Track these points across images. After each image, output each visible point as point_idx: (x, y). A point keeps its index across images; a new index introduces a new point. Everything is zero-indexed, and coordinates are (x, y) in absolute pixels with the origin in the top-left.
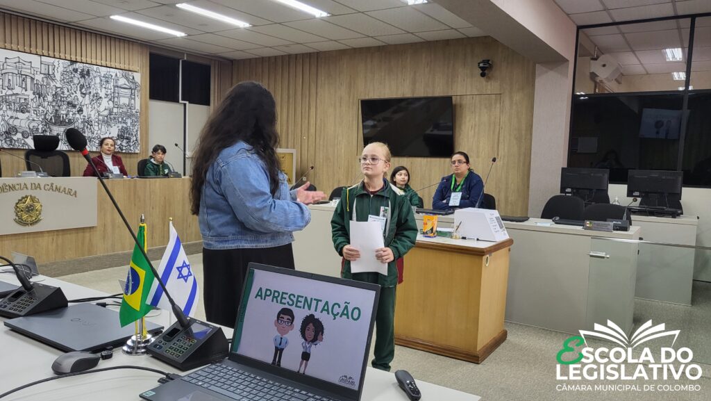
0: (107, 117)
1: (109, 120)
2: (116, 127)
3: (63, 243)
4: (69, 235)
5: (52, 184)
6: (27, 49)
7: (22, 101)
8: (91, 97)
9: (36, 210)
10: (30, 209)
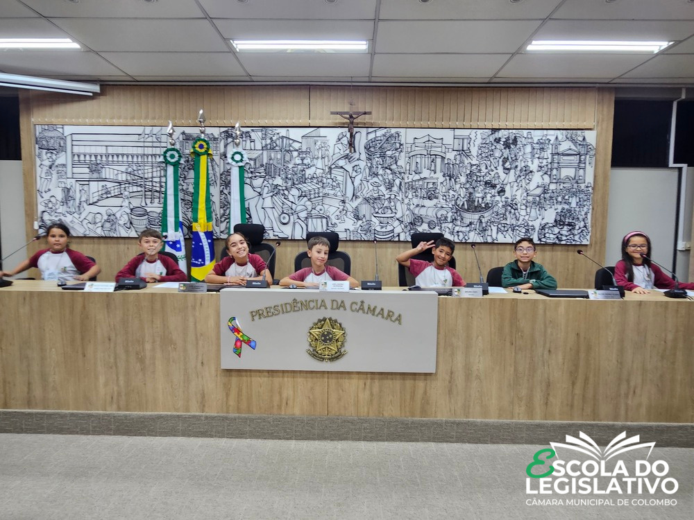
0: (539, 196)
1: (542, 201)
2: (553, 209)
3: (381, 391)
4: (390, 382)
5: (362, 302)
6: (438, 124)
7: (431, 185)
8: (518, 173)
9: (337, 340)
10: (327, 338)
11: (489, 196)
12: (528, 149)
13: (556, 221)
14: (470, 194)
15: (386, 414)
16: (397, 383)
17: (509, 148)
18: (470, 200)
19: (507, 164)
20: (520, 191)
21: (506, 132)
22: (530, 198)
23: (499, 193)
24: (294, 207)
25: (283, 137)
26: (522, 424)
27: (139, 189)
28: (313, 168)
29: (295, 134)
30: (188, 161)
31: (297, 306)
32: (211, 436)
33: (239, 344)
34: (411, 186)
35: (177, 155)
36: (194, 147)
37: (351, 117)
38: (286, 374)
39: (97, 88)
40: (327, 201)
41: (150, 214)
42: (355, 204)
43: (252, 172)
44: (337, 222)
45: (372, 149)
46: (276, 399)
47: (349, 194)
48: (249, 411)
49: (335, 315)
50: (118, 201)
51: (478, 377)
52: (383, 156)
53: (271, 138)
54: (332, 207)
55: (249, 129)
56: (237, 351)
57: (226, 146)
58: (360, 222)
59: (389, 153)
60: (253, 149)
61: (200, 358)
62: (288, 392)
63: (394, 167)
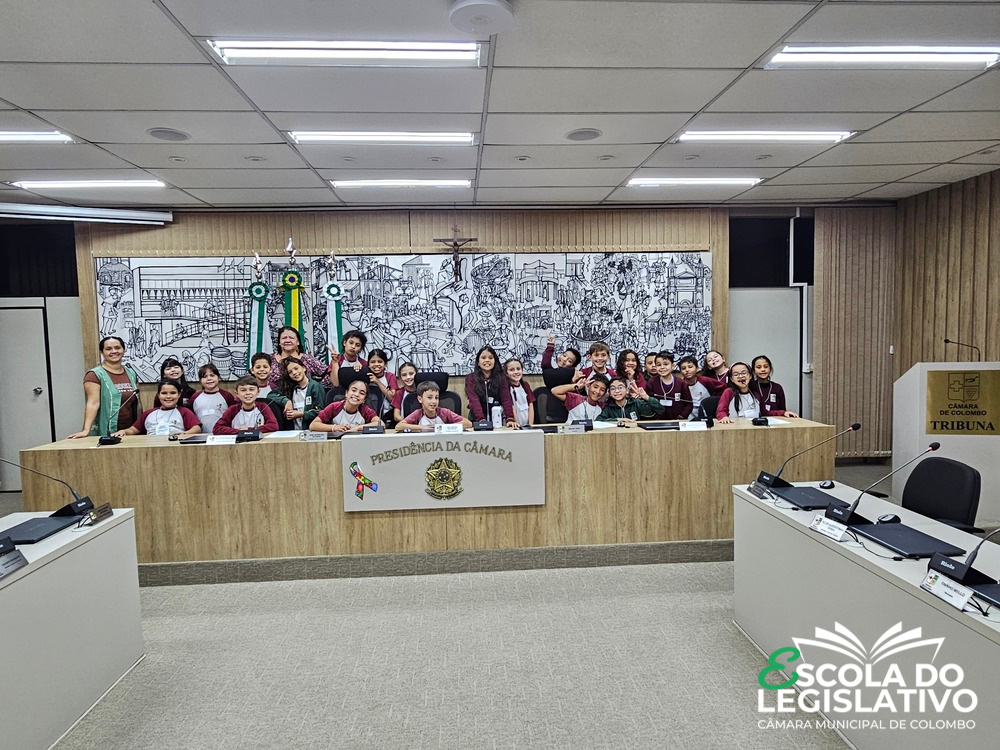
0: (658, 322)
1: (661, 327)
2: (672, 335)
3: (495, 525)
4: (504, 515)
5: (475, 443)
6: (550, 249)
7: (543, 314)
8: (634, 298)
9: (453, 479)
10: (444, 477)
11: (605, 323)
12: (644, 273)
13: (675, 347)
14: (586, 321)
15: (501, 546)
16: (511, 516)
17: (624, 272)
18: (586, 328)
19: (623, 290)
20: (637, 317)
21: (620, 256)
22: (648, 324)
23: (616, 319)
24: (396, 342)
25: (381, 266)
26: (625, 547)
27: (221, 327)
28: (416, 299)
29: (395, 262)
30: (275, 295)
31: (414, 449)
32: (337, 577)
33: (361, 487)
34: (523, 315)
35: (263, 290)
36: (284, 281)
37: (456, 244)
38: (406, 514)
39: (169, 217)
40: (432, 333)
41: (234, 354)
42: (463, 336)
43: (348, 305)
44: (445, 356)
45: (479, 277)
46: (398, 537)
47: (457, 325)
48: (372, 550)
49: (450, 455)
50: (196, 342)
51: (584, 506)
52: (492, 284)
53: (369, 267)
54: (438, 340)
55: (343, 258)
56: (360, 494)
57: (318, 277)
58: (469, 356)
59: (498, 280)
60: (349, 279)
61: (323, 503)
62: (408, 530)
63: (503, 295)
